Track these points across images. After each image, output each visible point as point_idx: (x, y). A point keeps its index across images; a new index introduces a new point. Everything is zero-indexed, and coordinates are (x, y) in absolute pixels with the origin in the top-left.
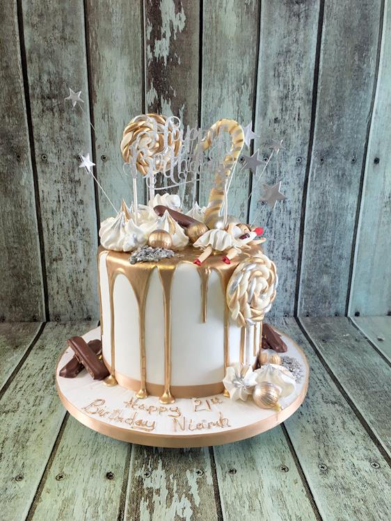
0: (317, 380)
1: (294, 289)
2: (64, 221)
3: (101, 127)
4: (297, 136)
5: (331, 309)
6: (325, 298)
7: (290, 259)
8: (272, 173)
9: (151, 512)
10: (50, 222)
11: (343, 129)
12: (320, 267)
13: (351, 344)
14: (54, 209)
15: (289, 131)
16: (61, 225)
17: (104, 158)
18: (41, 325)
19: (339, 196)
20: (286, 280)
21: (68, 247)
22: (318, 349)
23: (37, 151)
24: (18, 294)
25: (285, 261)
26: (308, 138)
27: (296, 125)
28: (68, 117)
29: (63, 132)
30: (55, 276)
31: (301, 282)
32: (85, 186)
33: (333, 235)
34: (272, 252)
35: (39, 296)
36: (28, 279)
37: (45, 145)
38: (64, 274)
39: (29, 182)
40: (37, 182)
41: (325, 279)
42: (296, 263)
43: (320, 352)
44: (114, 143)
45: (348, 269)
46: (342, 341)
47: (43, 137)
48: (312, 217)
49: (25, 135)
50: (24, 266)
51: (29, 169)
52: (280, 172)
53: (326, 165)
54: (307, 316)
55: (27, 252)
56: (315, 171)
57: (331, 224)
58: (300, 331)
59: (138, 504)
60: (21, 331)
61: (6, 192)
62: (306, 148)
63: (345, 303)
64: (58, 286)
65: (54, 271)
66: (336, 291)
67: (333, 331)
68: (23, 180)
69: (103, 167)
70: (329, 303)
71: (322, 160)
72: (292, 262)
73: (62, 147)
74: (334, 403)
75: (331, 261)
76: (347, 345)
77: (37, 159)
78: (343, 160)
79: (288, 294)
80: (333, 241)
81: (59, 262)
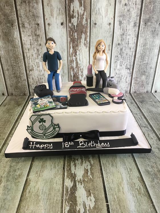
0: (138, 118)
1: (130, 81)
2: (34, 53)
3: (47, 9)
4: (134, 12)
5: (145, 90)
6: (143, 85)
7: (129, 69)
8: (123, 30)
9: (75, 166)
10: (28, 54)
11: (156, 9)
12: (142, 72)
13: (152, 104)
14: (29, 48)
15: (131, 10)
16: (32, 55)
17: (49, 24)
18: (27, 97)
19: (152, 40)
20: (126, 78)
21: (36, 65)
22: (139, 106)
23: (20, 22)
24: (17, 84)
25: (127, 69)
26: (140, 13)
27: (134, 7)
28: (32, 5)
29: (31, 12)
30: (31, 77)
31: (133, 78)
32: (41, 37)
33: (149, 58)
34: (122, 66)
35: (26, 85)
36: (21, 78)
37: (23, 19)
38: (35, 76)
39: (18, 36)
40: (21, 36)
41: (144, 77)
42: (131, 70)
43: (140, 107)
44: (53, 17)
45: (154, 73)
46: (149, 103)
47: (22, 15)
48: (140, 50)
49: (14, 14)
50: (18, 73)
51: (17, 30)
52: (126, 30)
53: (148, 26)
54: (135, 93)
55: (19, 67)
56: (142, 29)
57: (148, 53)
58: (132, 99)
59: (70, 163)
60: (20, 99)
61: (8, 41)
62: (138, 18)
63: (151, 87)
64: (33, 81)
65: (31, 75)
66: (148, 82)
67: (145, 99)
68: (15, 35)
69: (49, 28)
70: (145, 87)
71: (146, 24)
72: (130, 70)
73: (30, 20)
74: (145, 127)
75: (147, 70)
76: (151, 104)
77: (20, 26)
78: (155, 23)
79: (127, 84)
80: (148, 61)
81: (33, 71)
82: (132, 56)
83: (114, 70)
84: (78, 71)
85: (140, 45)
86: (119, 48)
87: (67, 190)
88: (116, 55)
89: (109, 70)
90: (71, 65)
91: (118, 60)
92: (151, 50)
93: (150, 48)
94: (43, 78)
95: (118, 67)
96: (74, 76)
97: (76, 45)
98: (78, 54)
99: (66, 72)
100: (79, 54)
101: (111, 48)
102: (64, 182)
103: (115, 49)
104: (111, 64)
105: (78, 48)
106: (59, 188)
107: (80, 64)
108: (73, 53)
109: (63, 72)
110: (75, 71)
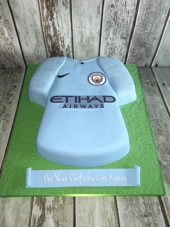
82: (130, 23)
83: (105, 40)
84: (58, 40)
85: (143, 8)
86: (112, 12)
87: (35, 221)
88: (108, 20)
89: (99, 39)
90: (46, 33)
91: (110, 27)
92: (156, 15)
93: (155, 12)
94: (11, 48)
95: (111, 35)
96: (53, 46)
97: (51, 4)
98: (55, 16)
99: (42, 41)
100: (57, 18)
101: (101, 11)
102: (32, 210)
103: (108, 12)
104: (102, 32)
105: (54, 9)
106: (27, 218)
107: (59, 31)
108: (48, 15)
109: (38, 41)
110: (54, 40)
